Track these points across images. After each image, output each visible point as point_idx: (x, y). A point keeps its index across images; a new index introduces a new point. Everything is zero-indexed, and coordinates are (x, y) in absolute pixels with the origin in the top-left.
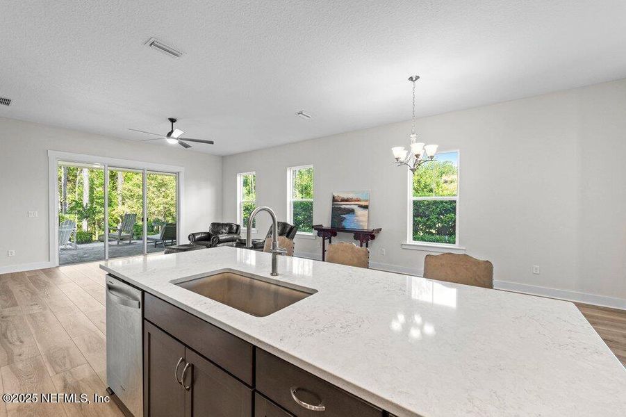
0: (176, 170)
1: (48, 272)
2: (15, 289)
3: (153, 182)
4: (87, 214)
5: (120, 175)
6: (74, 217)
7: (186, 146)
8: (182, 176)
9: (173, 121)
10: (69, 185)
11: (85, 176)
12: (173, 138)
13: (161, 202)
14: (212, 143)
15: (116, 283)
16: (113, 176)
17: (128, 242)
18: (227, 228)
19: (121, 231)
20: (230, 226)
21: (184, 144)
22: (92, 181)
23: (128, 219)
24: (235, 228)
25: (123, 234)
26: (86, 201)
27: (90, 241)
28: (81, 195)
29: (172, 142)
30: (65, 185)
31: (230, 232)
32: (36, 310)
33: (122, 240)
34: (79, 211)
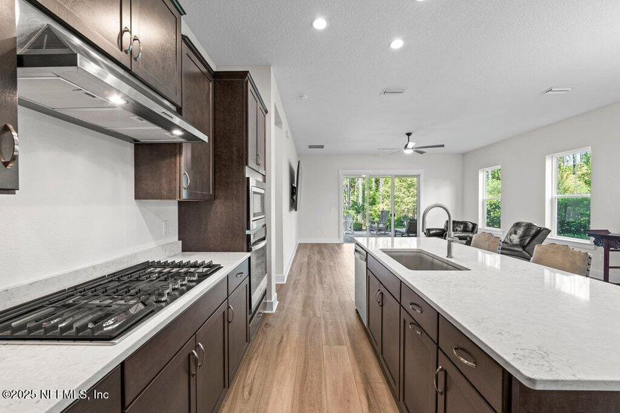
0: (416, 174)
1: (339, 245)
2: (325, 251)
3: (404, 184)
4: (359, 209)
5: (382, 181)
6: (352, 212)
7: (422, 153)
8: (421, 177)
9: (409, 134)
10: (352, 190)
11: (360, 182)
12: (409, 149)
13: (410, 201)
14: (443, 146)
15: (359, 249)
16: (377, 181)
17: (383, 232)
18: (462, 226)
19: (378, 224)
20: (465, 224)
21: (419, 151)
22: (363, 185)
23: (384, 214)
24: (471, 226)
25: (381, 226)
26: (360, 201)
27: (360, 229)
28: (358, 197)
29: (409, 152)
30: (350, 189)
31: (465, 230)
32: (332, 264)
33: (380, 230)
34: (356, 209)
